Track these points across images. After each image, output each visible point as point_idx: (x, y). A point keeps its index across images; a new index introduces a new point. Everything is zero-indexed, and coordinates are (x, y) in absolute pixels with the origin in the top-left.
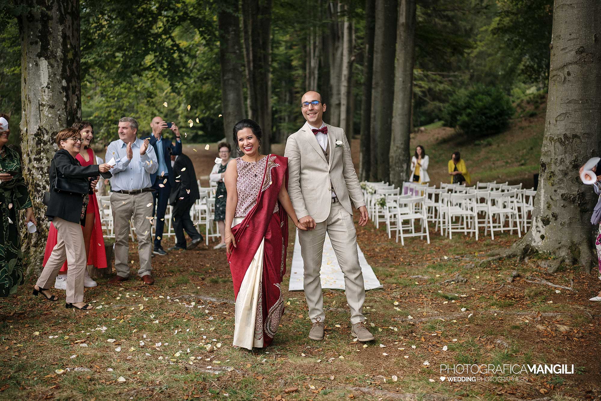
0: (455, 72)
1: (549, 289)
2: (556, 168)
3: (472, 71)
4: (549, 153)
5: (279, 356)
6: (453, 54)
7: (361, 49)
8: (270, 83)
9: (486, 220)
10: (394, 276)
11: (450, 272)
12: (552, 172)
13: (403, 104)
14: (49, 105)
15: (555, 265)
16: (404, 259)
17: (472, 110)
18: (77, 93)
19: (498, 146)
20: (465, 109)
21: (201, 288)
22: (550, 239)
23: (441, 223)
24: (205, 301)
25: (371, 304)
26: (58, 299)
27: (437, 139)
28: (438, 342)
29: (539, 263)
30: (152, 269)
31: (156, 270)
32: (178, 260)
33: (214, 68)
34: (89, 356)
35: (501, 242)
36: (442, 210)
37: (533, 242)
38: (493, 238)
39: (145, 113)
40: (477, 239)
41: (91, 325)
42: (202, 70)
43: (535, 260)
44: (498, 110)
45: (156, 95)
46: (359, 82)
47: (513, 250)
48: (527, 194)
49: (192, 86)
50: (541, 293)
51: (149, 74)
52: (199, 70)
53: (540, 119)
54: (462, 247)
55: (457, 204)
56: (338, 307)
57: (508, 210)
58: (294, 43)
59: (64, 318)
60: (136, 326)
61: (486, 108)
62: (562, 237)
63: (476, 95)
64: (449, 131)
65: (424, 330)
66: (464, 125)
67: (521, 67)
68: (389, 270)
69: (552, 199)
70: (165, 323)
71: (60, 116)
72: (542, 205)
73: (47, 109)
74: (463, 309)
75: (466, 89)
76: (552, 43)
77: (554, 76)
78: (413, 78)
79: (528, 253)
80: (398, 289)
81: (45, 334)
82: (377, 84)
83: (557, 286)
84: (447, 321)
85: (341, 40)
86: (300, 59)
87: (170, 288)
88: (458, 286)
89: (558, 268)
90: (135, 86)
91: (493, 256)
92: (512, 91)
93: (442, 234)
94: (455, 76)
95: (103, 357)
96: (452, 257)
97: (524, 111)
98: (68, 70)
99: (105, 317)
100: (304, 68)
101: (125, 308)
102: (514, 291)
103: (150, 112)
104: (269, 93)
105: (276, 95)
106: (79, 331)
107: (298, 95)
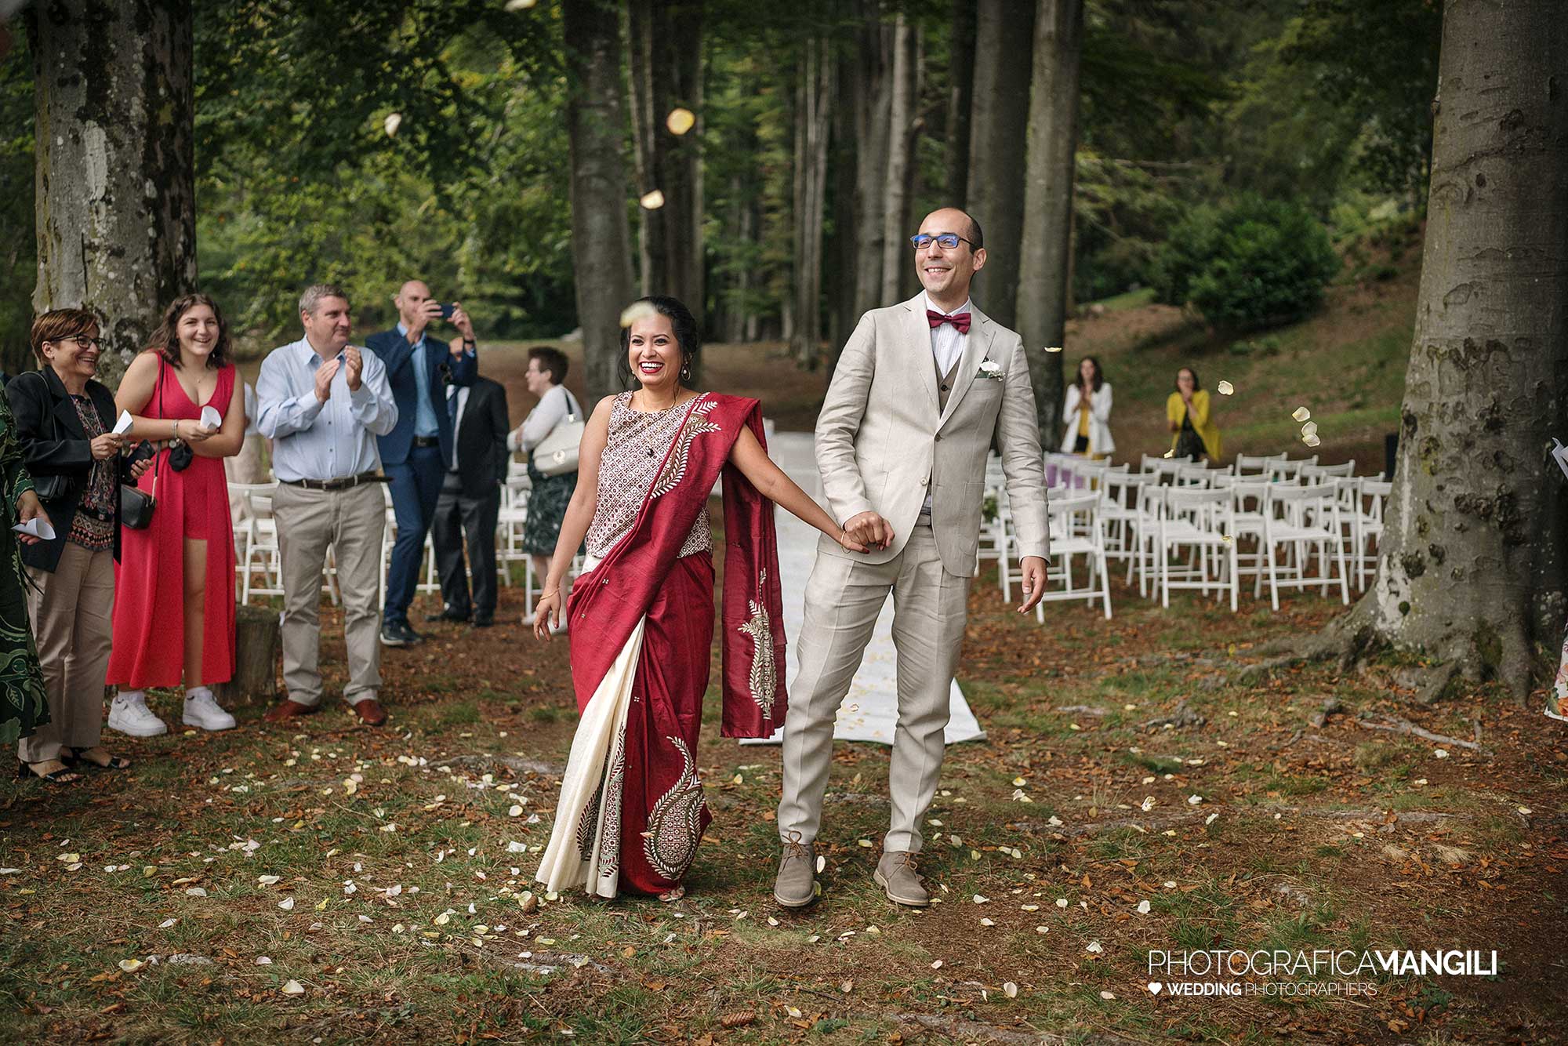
0: (1183, 160)
1: (1418, 746)
2: (1443, 429)
3: (1228, 158)
4: (1427, 388)
5: (710, 924)
6: (1181, 115)
7: (940, 97)
8: (699, 185)
9: (1259, 557)
10: (1015, 705)
11: (1162, 696)
12: (1432, 439)
13: (1048, 248)
14: (109, 247)
15: (1435, 682)
16: (1044, 659)
17: (1228, 260)
18: (185, 215)
19: (1295, 356)
20: (1209, 257)
21: (510, 735)
22: (1424, 612)
23: (1143, 563)
24: (520, 772)
25: (954, 783)
26: (131, 764)
27: (1136, 337)
28: (1127, 890)
29: (1395, 676)
30: (380, 682)
31: (392, 684)
32: (452, 657)
33: (552, 145)
34: (209, 923)
35: (1296, 616)
36: (1145, 530)
37: (1380, 619)
38: (1276, 606)
39: (369, 261)
40: (1234, 607)
41: (217, 836)
42: (521, 150)
43: (1383, 667)
44: (1295, 263)
45: (398, 215)
46: (932, 184)
47: (1327, 641)
48: (1367, 491)
49: (493, 192)
50: (1397, 758)
51: (381, 158)
52: (512, 150)
53: (1405, 287)
54: (1194, 631)
55: (1184, 515)
56: (867, 792)
57: (1317, 534)
58: (765, 79)
59: (148, 815)
60: (336, 839)
61: (1265, 257)
62: (1453, 609)
63: (1240, 222)
64: (1169, 316)
65: (1090, 855)
66: (1207, 302)
67: (1358, 149)
68: (1003, 688)
69: (1430, 509)
70: (412, 830)
71: (138, 276)
72: (1406, 525)
73: (104, 258)
74: (1194, 800)
75: (1214, 205)
76: (1438, 98)
77: (1442, 186)
78: (1073, 175)
79: (1367, 648)
80: (1026, 743)
81: (96, 859)
82: (980, 192)
83: (1439, 738)
84: (1151, 832)
85: (886, 75)
86: (779, 121)
87: (428, 733)
88: (1182, 737)
89: (1443, 691)
90: (344, 190)
91: (1274, 654)
92: (1333, 212)
93: (1143, 592)
94: (1184, 172)
95: (246, 925)
96: (1168, 656)
97: (1364, 264)
98: (160, 156)
99: (255, 813)
100: (789, 144)
101: (308, 791)
102: (1327, 749)
103: (384, 260)
104: (698, 210)
105: (717, 216)
106: (184, 852)
107: (774, 217)
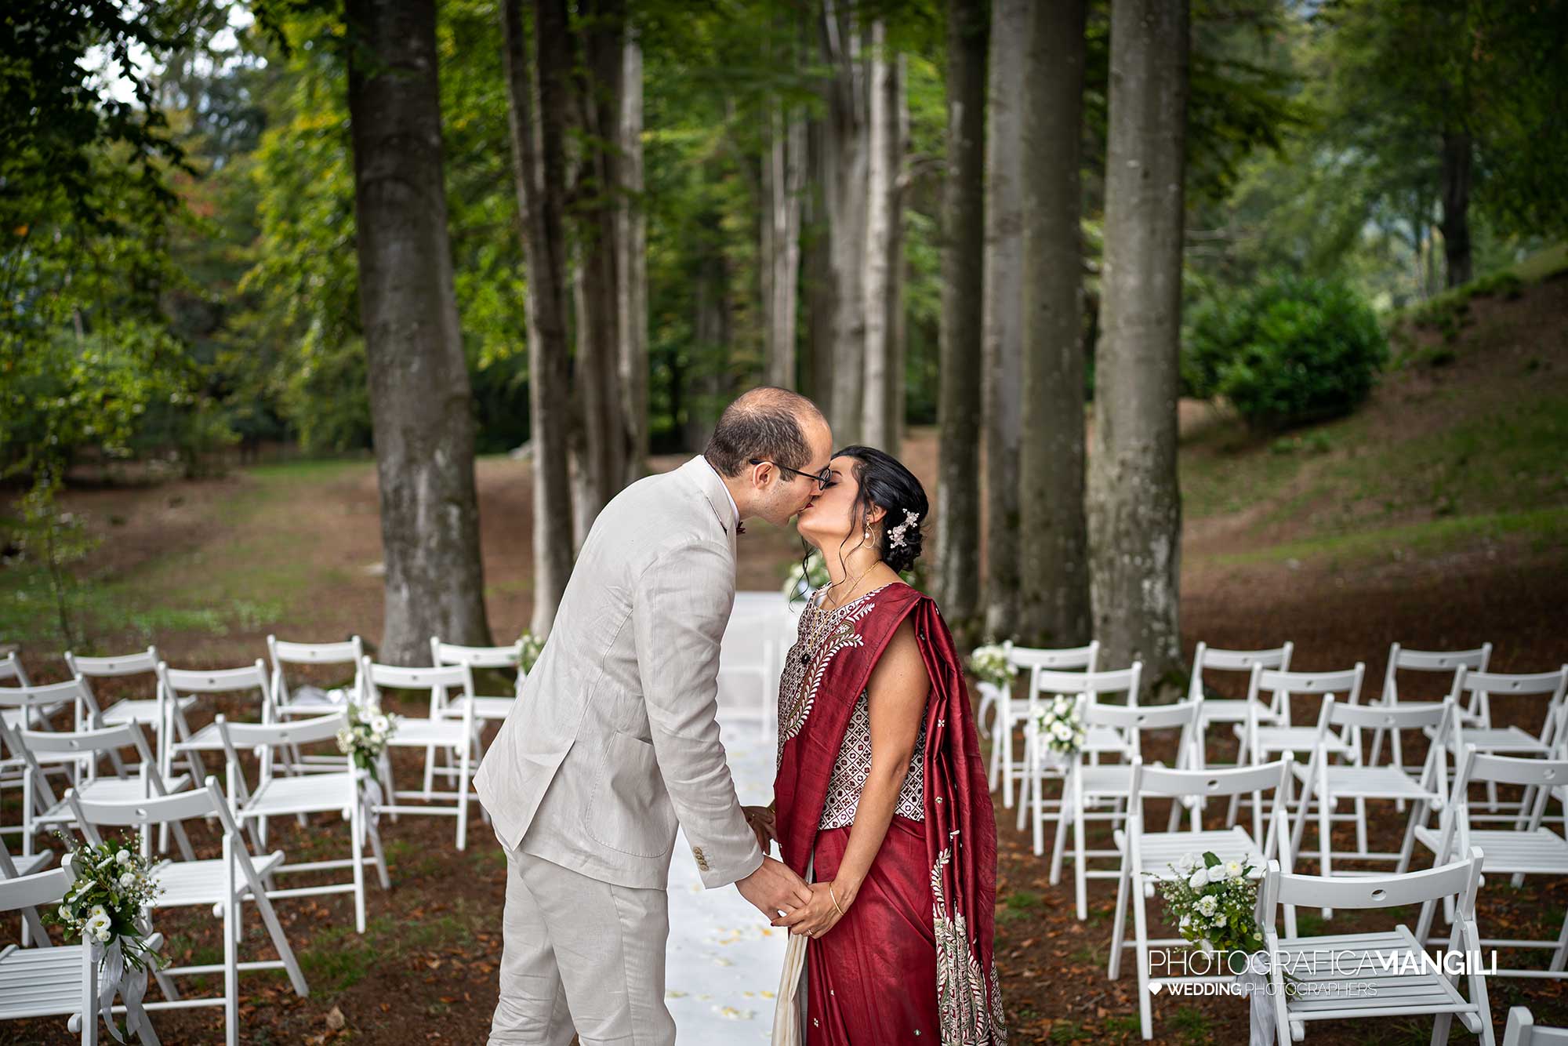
17: (1263, 345)
19: (1351, 454)
20: (1238, 344)
44: (1342, 346)
53: (1468, 371)
58: (729, 165)
61: (1307, 340)
63: (1275, 302)
64: (1190, 413)
66: (1240, 394)
85: (863, 135)
94: (1214, 242)
97: (1411, 349)
100: (755, 235)
107: (741, 315)
